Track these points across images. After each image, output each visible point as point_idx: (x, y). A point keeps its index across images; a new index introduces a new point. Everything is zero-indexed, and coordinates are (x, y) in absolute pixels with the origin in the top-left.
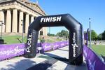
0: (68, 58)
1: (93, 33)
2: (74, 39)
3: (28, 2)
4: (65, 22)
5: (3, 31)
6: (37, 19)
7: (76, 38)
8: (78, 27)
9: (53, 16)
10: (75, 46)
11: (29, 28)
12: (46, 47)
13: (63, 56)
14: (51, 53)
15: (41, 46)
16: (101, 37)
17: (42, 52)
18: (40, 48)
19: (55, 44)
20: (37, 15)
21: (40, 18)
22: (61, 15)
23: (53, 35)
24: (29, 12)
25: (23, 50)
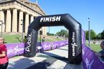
0: (67, 57)
1: (92, 33)
2: (73, 39)
3: (28, 1)
4: (64, 21)
5: (3, 31)
6: (37, 19)
7: (75, 37)
8: (77, 26)
9: (52, 16)
10: (74, 45)
11: (29, 27)
12: (45, 47)
13: (62, 55)
14: (51, 52)
15: (40, 45)
16: (100, 36)
17: (41, 51)
18: (39, 48)
19: (54, 43)
20: (37, 15)
21: (39, 18)
22: (60, 15)
23: (53, 35)
24: (29, 12)
25: (23, 49)
